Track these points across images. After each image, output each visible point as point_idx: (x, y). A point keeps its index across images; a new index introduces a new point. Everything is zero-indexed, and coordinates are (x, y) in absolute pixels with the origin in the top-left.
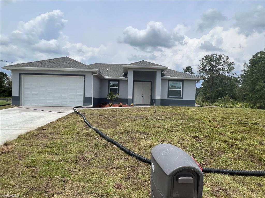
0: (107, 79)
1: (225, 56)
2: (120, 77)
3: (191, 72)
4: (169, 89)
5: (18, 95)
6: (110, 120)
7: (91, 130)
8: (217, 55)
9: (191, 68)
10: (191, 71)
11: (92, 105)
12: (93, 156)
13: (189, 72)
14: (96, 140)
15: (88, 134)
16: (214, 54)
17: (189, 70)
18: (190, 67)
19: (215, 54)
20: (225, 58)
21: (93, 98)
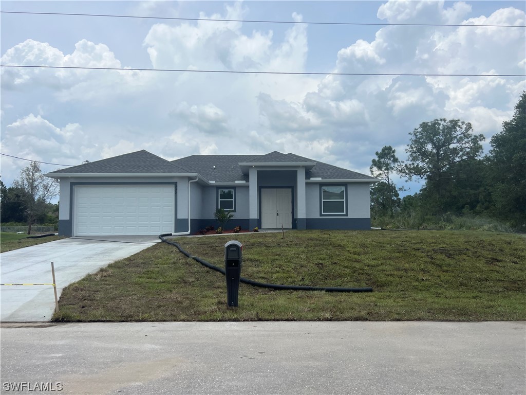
0: (213, 186)
1: (463, 123)
2: (237, 182)
3: (392, 159)
4: (323, 200)
5: (68, 218)
6: (215, 249)
7: (189, 260)
8: (447, 122)
9: (393, 150)
10: (393, 156)
11: (189, 231)
12: (194, 280)
13: (390, 159)
14: (197, 268)
15: (187, 263)
16: (439, 119)
17: (389, 153)
18: (390, 148)
19: (441, 120)
20: (464, 126)
21: (191, 219)
